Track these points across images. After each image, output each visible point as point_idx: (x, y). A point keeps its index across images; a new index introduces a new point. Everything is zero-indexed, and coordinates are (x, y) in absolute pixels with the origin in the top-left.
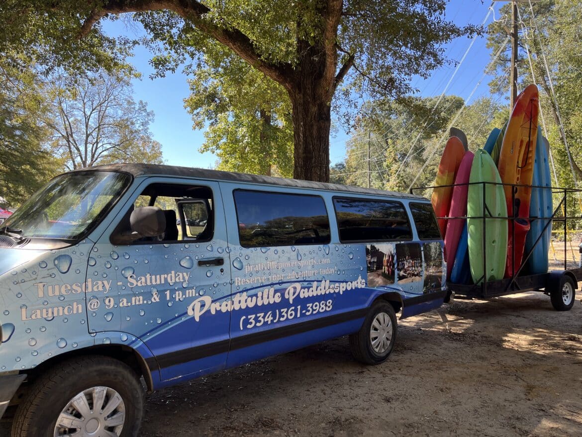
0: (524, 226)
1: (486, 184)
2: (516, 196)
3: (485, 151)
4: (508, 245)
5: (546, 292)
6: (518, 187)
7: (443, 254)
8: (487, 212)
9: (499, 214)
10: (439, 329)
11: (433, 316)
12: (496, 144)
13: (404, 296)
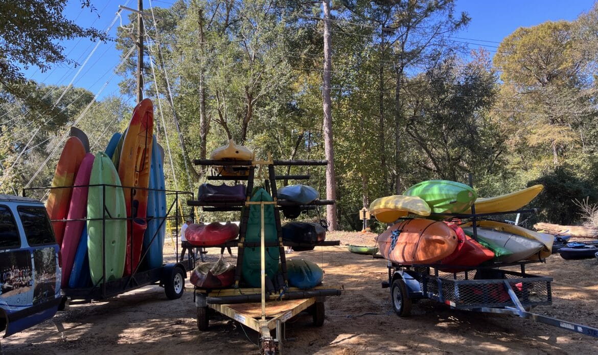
0: (141, 225)
1: (106, 187)
2: (135, 198)
3: (105, 154)
4: (128, 244)
5: (161, 285)
6: (137, 190)
7: (57, 259)
8: (106, 214)
9: (119, 215)
10: (54, 340)
11: (48, 328)
12: (117, 148)
13: (9, 311)
